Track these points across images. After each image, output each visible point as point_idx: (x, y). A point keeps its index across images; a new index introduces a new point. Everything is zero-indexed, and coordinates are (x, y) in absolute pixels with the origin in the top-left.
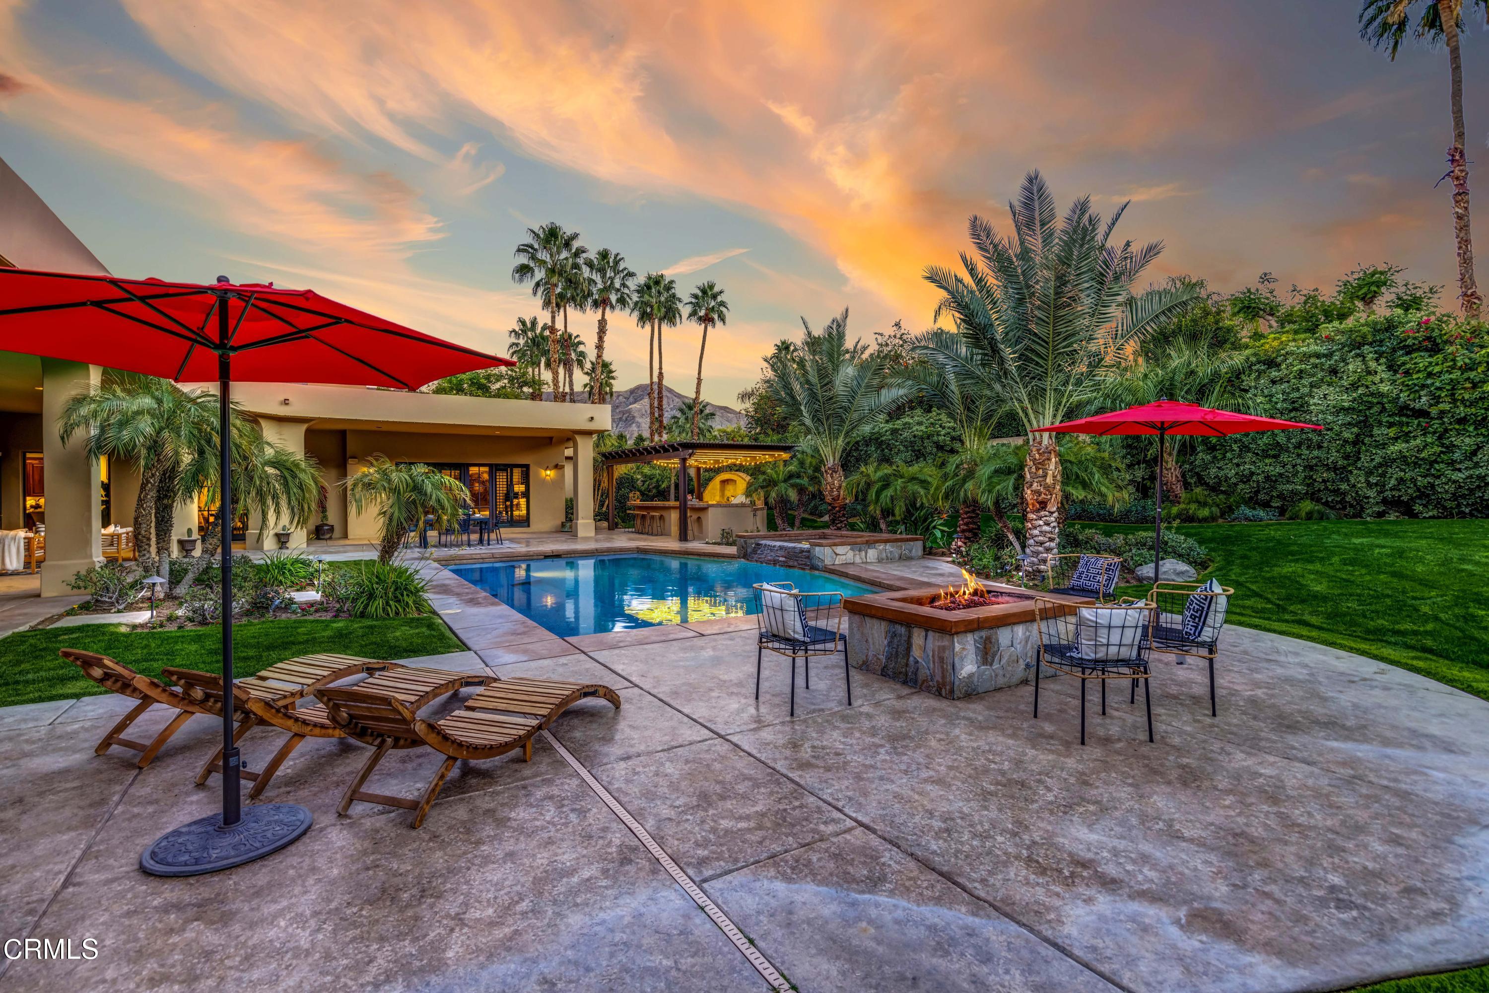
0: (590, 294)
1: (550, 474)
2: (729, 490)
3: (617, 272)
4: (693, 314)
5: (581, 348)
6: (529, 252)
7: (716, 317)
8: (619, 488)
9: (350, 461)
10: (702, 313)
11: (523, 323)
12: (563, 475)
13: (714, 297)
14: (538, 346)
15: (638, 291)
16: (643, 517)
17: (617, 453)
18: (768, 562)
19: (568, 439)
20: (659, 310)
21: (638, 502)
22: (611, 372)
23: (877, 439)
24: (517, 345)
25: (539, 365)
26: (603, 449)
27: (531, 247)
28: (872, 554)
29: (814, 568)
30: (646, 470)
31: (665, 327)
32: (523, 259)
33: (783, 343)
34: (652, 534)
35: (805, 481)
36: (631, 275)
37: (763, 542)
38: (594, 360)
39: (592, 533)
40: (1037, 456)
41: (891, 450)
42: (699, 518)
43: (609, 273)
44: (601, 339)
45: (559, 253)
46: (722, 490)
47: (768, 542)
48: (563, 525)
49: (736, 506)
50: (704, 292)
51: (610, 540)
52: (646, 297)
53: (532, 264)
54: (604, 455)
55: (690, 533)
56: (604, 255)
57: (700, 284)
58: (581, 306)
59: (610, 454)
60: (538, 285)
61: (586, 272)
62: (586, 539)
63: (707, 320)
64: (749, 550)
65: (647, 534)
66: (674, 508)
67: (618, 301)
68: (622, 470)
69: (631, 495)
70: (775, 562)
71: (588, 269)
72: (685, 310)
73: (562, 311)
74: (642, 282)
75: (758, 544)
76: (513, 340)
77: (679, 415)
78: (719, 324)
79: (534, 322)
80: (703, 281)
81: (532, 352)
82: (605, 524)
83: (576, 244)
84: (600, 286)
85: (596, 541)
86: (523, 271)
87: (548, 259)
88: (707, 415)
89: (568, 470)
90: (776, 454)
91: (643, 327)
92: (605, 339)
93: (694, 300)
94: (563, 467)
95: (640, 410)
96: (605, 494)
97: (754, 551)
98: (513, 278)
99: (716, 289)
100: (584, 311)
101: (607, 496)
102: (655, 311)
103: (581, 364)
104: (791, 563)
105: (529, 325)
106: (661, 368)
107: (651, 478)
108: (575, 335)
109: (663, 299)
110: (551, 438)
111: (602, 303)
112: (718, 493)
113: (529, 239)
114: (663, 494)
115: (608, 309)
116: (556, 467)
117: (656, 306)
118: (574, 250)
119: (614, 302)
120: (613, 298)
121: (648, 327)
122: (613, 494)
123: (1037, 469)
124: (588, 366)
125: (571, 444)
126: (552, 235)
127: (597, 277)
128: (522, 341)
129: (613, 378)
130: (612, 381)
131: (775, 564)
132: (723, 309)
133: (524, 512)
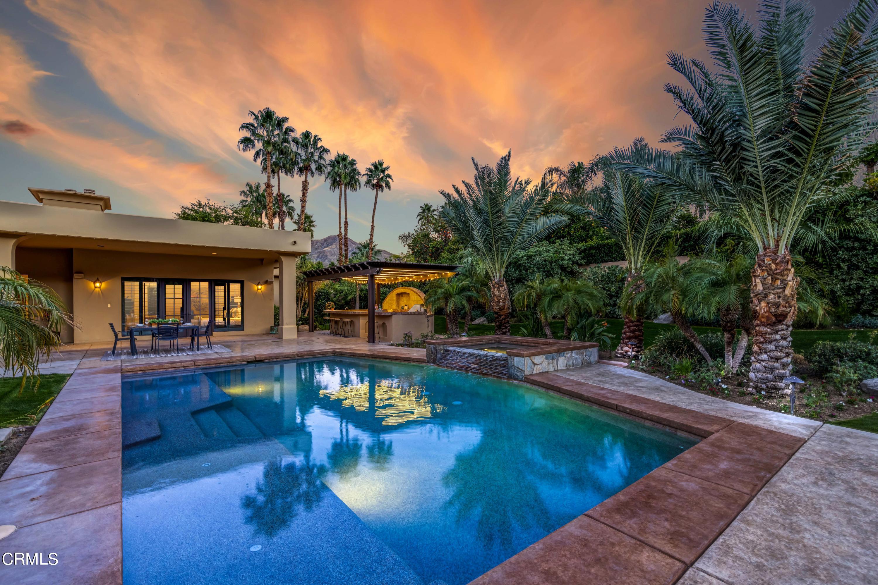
0: (296, 163)
1: (261, 288)
2: (404, 301)
3: (316, 149)
4: (369, 182)
5: (291, 204)
6: (250, 128)
7: (384, 185)
8: (317, 300)
9: (76, 276)
10: (375, 182)
11: (250, 187)
12: (272, 289)
13: (383, 171)
14: (260, 202)
15: (331, 165)
16: (337, 322)
17: (315, 272)
18: (460, 368)
19: (276, 261)
20: (345, 178)
21: (333, 310)
22: (312, 222)
23: (515, 263)
24: (246, 201)
25: (261, 214)
26: (305, 269)
27: (252, 125)
28: (562, 362)
29: (511, 377)
30: (337, 286)
31: (349, 191)
32: (247, 134)
33: (426, 205)
34: (344, 336)
35: (474, 294)
36: (326, 151)
37: (451, 348)
38: (299, 213)
39: (295, 336)
40: (773, 266)
41: (526, 271)
42: (384, 323)
43: (311, 150)
44: (304, 194)
45: (273, 131)
46: (398, 301)
47: (457, 349)
48: (272, 329)
49: (414, 313)
50: (376, 167)
51: (309, 342)
52: (336, 169)
53: (253, 138)
54: (305, 273)
55: (377, 336)
56: (307, 135)
57: (373, 162)
58: (290, 172)
59: (310, 272)
60: (257, 154)
61: (293, 147)
62: (290, 341)
63: (378, 186)
64: (439, 356)
65: (340, 335)
66: (364, 315)
67: (317, 169)
68: (320, 285)
69: (327, 305)
70: (467, 369)
71: (295, 145)
72: (363, 179)
73: (276, 176)
74: (333, 159)
75: (447, 351)
76: (243, 198)
77: (358, 251)
78: (386, 189)
79: (258, 187)
80: (375, 160)
81: (256, 206)
82: (306, 327)
83: (286, 125)
84: (303, 157)
85: (299, 343)
86: (246, 142)
87: (265, 134)
88: (376, 252)
89: (276, 285)
90: (443, 273)
91: (334, 191)
92: (308, 194)
93: (369, 173)
94: (272, 283)
95: (330, 251)
96: (306, 305)
97: (443, 357)
98: (238, 147)
99: (384, 166)
100: (292, 175)
101: (308, 306)
102: (343, 179)
103: (291, 215)
104: (485, 371)
105: (254, 188)
106: (346, 219)
107: (341, 292)
108: (286, 195)
109: (348, 171)
110: (262, 260)
111: (305, 170)
112: (394, 303)
113: (250, 120)
114: (350, 304)
115: (309, 174)
116: (266, 282)
117: (343, 176)
118: (284, 130)
119: (314, 170)
120: (313, 167)
121: (337, 191)
122: (312, 303)
123: (774, 280)
124: (296, 217)
125: (278, 265)
126: (268, 116)
127: (301, 151)
128: (249, 199)
129: (314, 226)
130: (313, 228)
131: (467, 371)
132: (390, 180)
133: (239, 319)
